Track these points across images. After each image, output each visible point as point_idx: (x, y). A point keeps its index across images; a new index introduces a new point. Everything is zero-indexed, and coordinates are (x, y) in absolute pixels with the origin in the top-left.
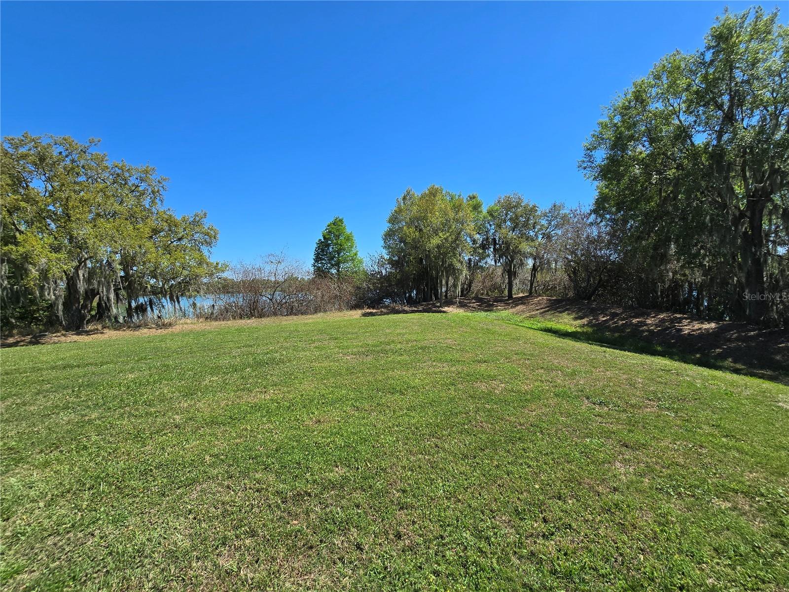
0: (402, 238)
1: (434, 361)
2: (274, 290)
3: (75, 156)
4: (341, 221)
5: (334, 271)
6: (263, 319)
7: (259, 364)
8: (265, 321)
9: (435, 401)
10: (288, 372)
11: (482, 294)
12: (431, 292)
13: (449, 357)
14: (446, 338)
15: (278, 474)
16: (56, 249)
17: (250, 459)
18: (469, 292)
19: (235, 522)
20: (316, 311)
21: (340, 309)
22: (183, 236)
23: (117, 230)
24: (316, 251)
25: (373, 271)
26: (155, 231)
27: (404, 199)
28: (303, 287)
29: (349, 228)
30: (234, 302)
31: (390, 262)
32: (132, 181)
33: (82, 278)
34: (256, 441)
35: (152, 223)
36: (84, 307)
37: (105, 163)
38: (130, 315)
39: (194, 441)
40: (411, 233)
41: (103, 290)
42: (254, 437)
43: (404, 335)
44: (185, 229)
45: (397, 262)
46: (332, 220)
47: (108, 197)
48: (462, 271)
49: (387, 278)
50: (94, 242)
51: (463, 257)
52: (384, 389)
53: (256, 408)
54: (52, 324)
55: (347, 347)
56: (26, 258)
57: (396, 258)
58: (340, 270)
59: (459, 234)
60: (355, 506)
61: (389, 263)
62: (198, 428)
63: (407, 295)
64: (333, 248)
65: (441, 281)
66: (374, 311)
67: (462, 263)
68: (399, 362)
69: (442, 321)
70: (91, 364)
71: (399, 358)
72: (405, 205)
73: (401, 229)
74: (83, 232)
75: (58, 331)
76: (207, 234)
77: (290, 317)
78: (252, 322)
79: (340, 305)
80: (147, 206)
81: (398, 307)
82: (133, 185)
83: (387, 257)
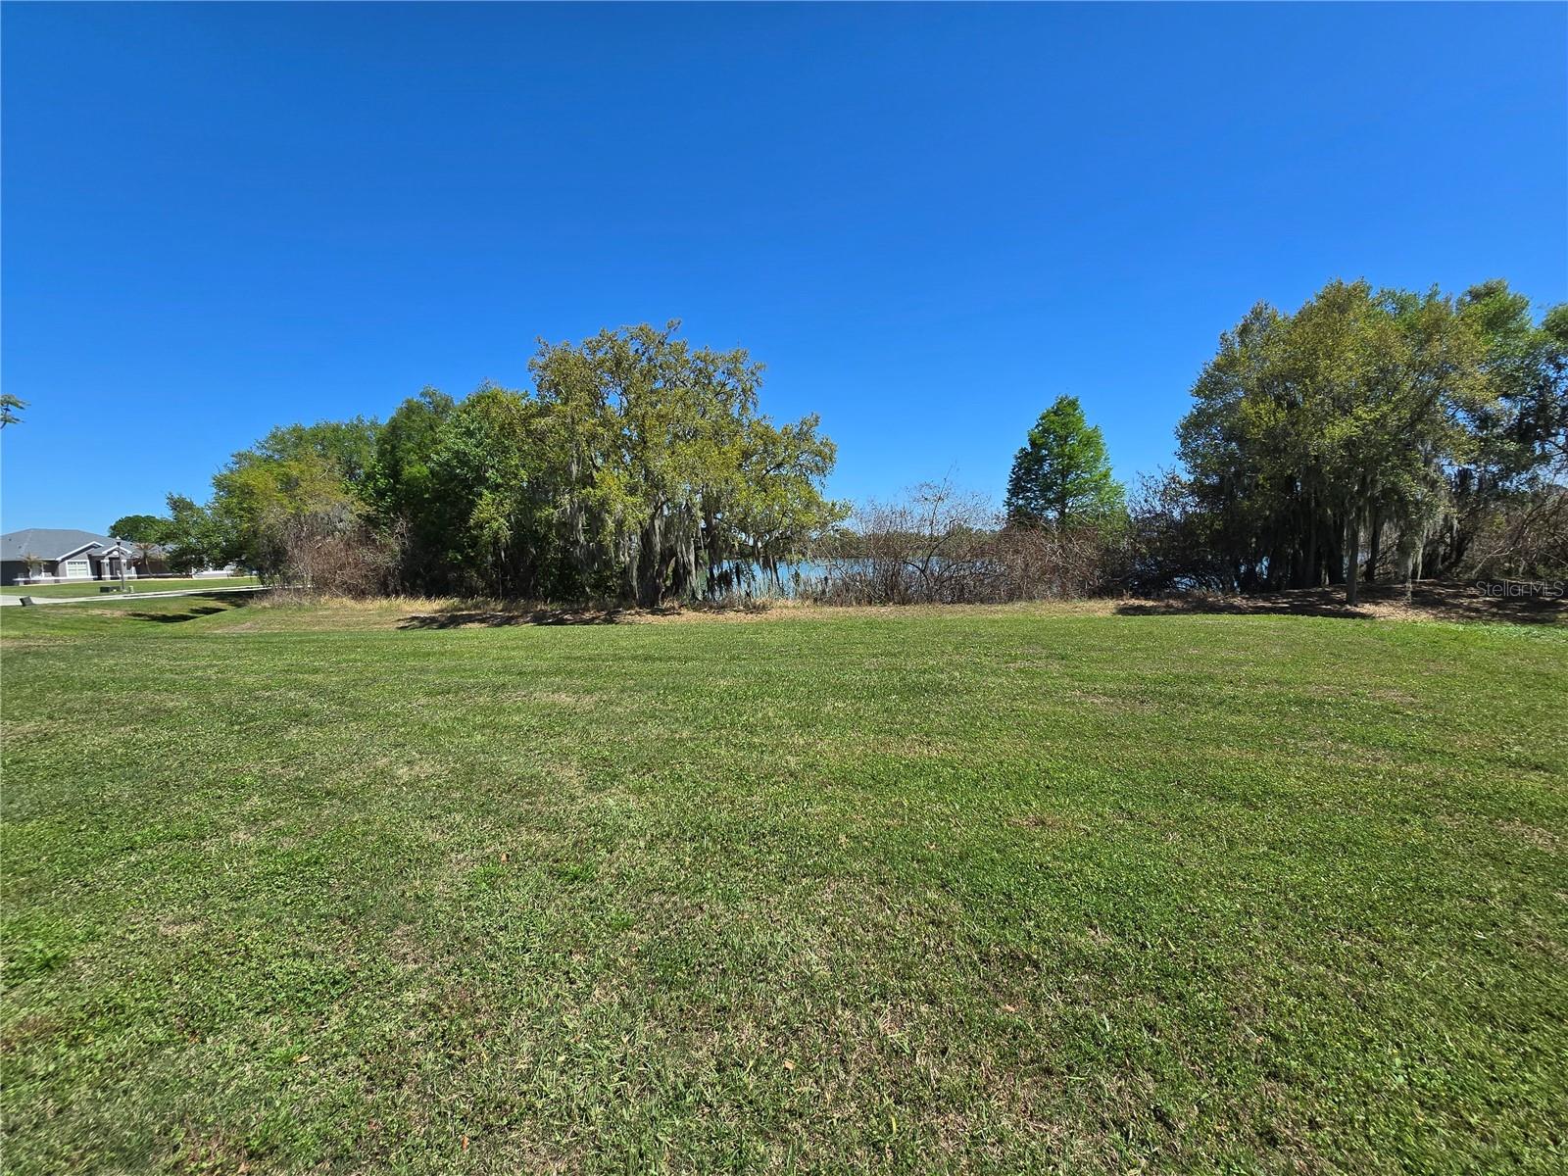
0: (1232, 428)
1: (1343, 740)
2: (928, 552)
3: (652, 352)
4: (1073, 404)
5: (1052, 514)
6: (907, 608)
7: (911, 690)
8: (911, 611)
9: (1356, 843)
10: (968, 713)
11: (1508, 573)
12: (1318, 565)
13: (1396, 736)
14: (1378, 687)
15: (967, 905)
16: (632, 490)
17: (913, 860)
18: (1455, 564)
19: (898, 966)
20: (1012, 596)
21: (1064, 596)
22: (783, 460)
23: (699, 457)
24: (1014, 474)
25: (1150, 512)
26: (746, 455)
27: (1245, 331)
28: (982, 547)
29: (1089, 419)
30: (859, 574)
31: (1197, 489)
32: (718, 377)
33: (658, 531)
34: (921, 831)
35: (743, 441)
36: (660, 574)
37: (687, 356)
38: (711, 589)
39: (818, 803)
40: (1266, 415)
41: (681, 547)
42: (916, 821)
43: (1240, 664)
44: (786, 449)
45: (1216, 490)
46: (1050, 404)
47: (689, 407)
48: (1431, 508)
49: (1186, 529)
50: (673, 477)
51: (1440, 469)
52: (1197, 785)
53: (917, 770)
54: (625, 598)
55: (1092, 679)
56: (603, 503)
57: (1215, 480)
58: (1067, 510)
59: (1430, 401)
60: (1145, 1025)
61: (1192, 493)
62: (824, 785)
63: (1243, 568)
64: (1051, 465)
65: (1355, 535)
66: (1150, 603)
67: (1433, 485)
68: (1232, 729)
69: (1362, 639)
70: (675, 659)
71: (1233, 719)
72: (1247, 347)
73: (1231, 408)
74: (661, 463)
75: (631, 608)
76: (819, 453)
77: (958, 607)
78: (888, 612)
79: (1063, 586)
80: (736, 416)
81: (1216, 597)
82: (719, 383)
83: (1187, 478)
